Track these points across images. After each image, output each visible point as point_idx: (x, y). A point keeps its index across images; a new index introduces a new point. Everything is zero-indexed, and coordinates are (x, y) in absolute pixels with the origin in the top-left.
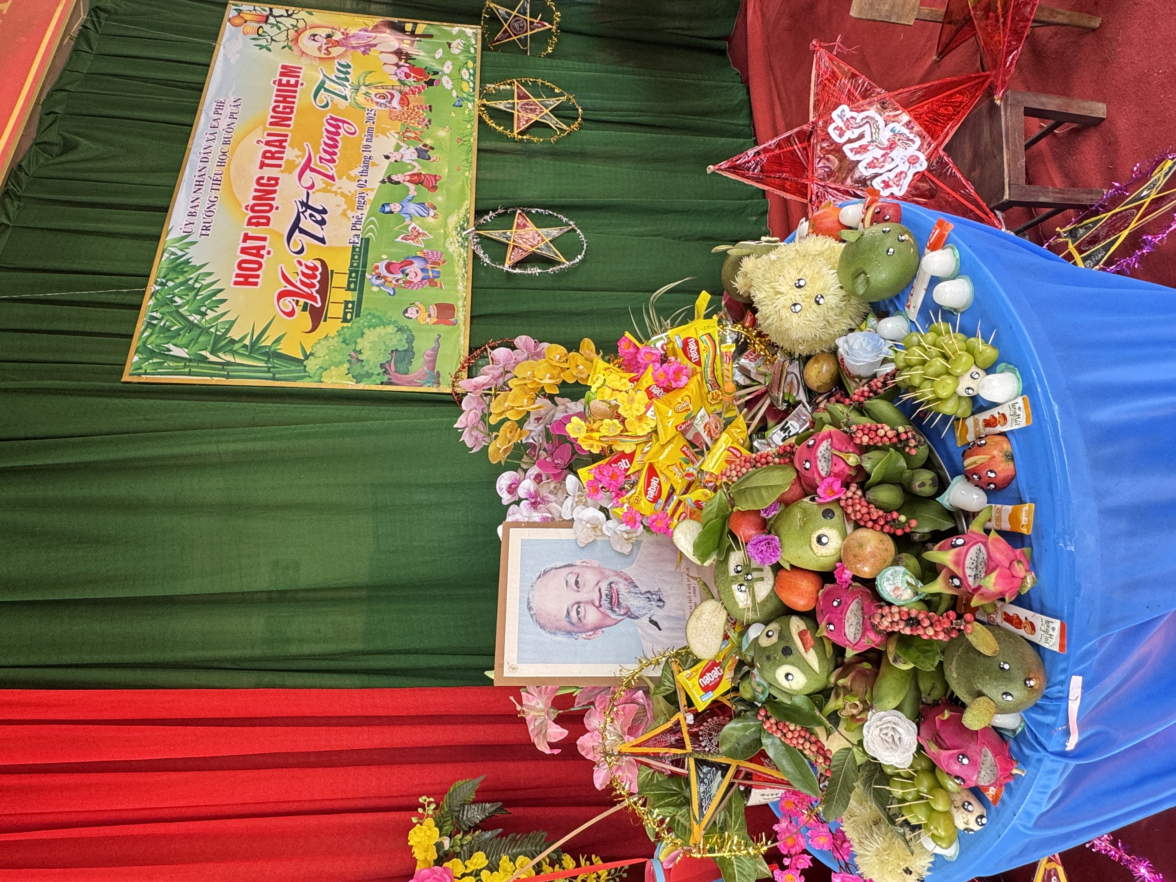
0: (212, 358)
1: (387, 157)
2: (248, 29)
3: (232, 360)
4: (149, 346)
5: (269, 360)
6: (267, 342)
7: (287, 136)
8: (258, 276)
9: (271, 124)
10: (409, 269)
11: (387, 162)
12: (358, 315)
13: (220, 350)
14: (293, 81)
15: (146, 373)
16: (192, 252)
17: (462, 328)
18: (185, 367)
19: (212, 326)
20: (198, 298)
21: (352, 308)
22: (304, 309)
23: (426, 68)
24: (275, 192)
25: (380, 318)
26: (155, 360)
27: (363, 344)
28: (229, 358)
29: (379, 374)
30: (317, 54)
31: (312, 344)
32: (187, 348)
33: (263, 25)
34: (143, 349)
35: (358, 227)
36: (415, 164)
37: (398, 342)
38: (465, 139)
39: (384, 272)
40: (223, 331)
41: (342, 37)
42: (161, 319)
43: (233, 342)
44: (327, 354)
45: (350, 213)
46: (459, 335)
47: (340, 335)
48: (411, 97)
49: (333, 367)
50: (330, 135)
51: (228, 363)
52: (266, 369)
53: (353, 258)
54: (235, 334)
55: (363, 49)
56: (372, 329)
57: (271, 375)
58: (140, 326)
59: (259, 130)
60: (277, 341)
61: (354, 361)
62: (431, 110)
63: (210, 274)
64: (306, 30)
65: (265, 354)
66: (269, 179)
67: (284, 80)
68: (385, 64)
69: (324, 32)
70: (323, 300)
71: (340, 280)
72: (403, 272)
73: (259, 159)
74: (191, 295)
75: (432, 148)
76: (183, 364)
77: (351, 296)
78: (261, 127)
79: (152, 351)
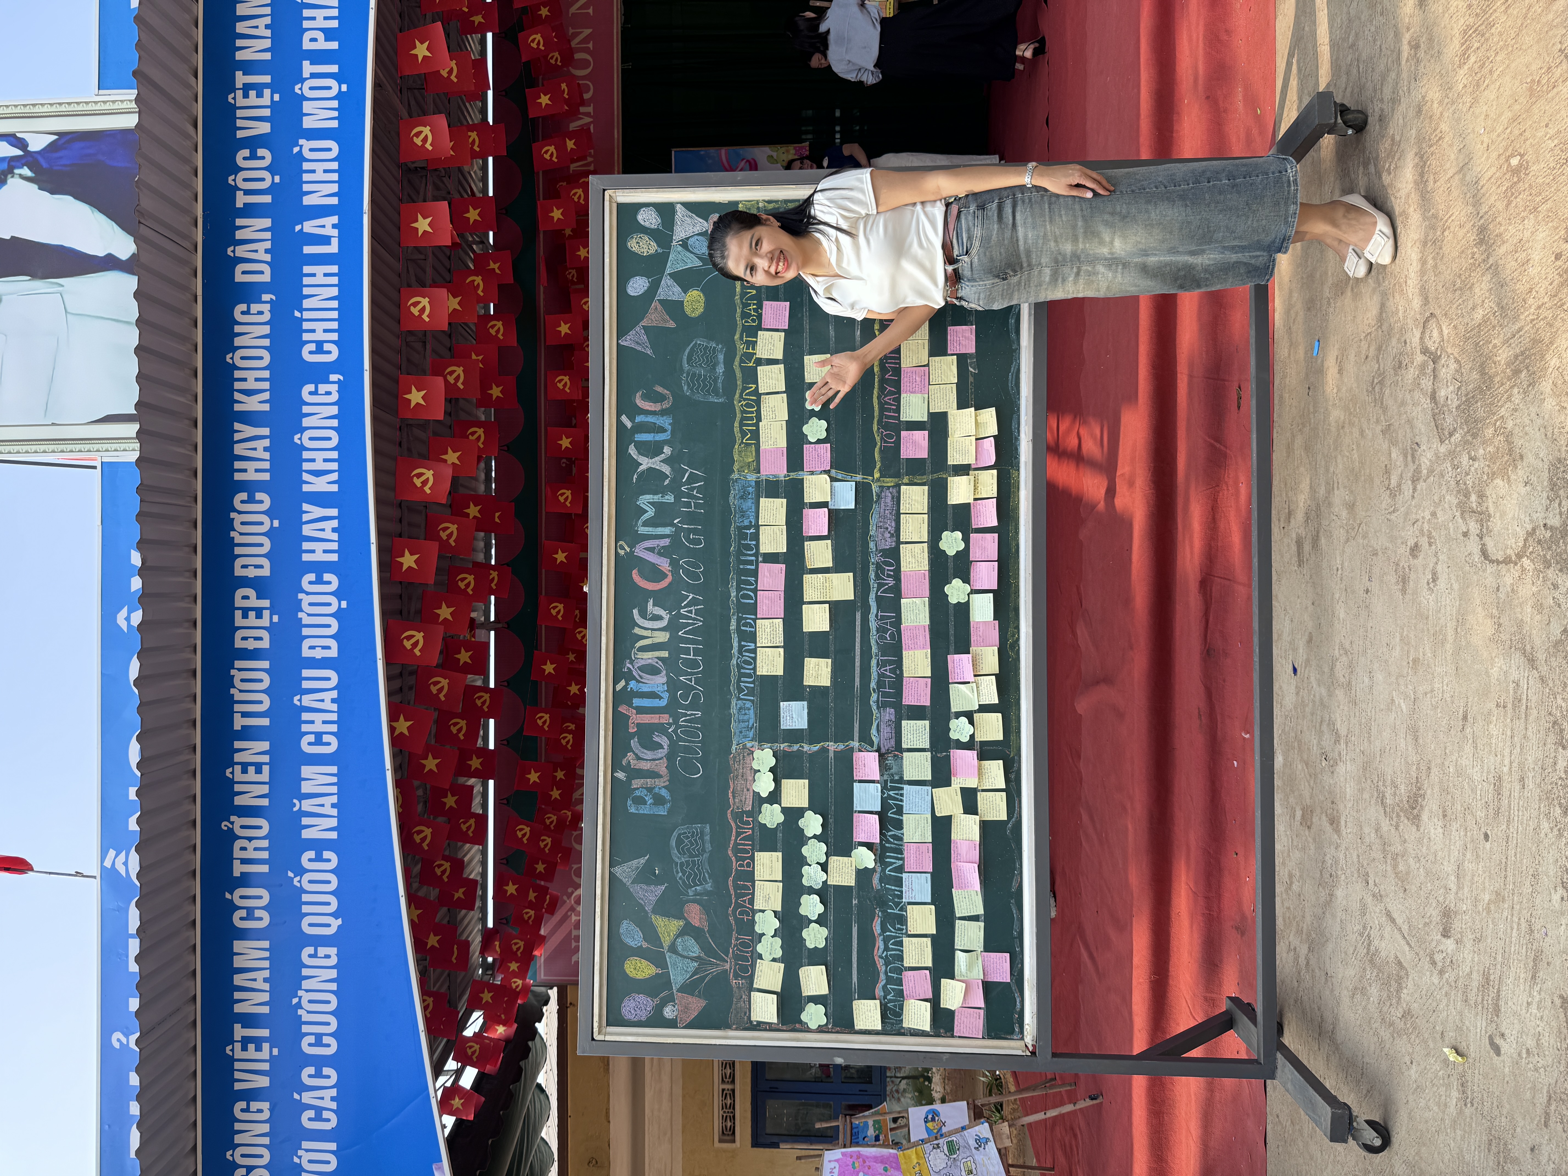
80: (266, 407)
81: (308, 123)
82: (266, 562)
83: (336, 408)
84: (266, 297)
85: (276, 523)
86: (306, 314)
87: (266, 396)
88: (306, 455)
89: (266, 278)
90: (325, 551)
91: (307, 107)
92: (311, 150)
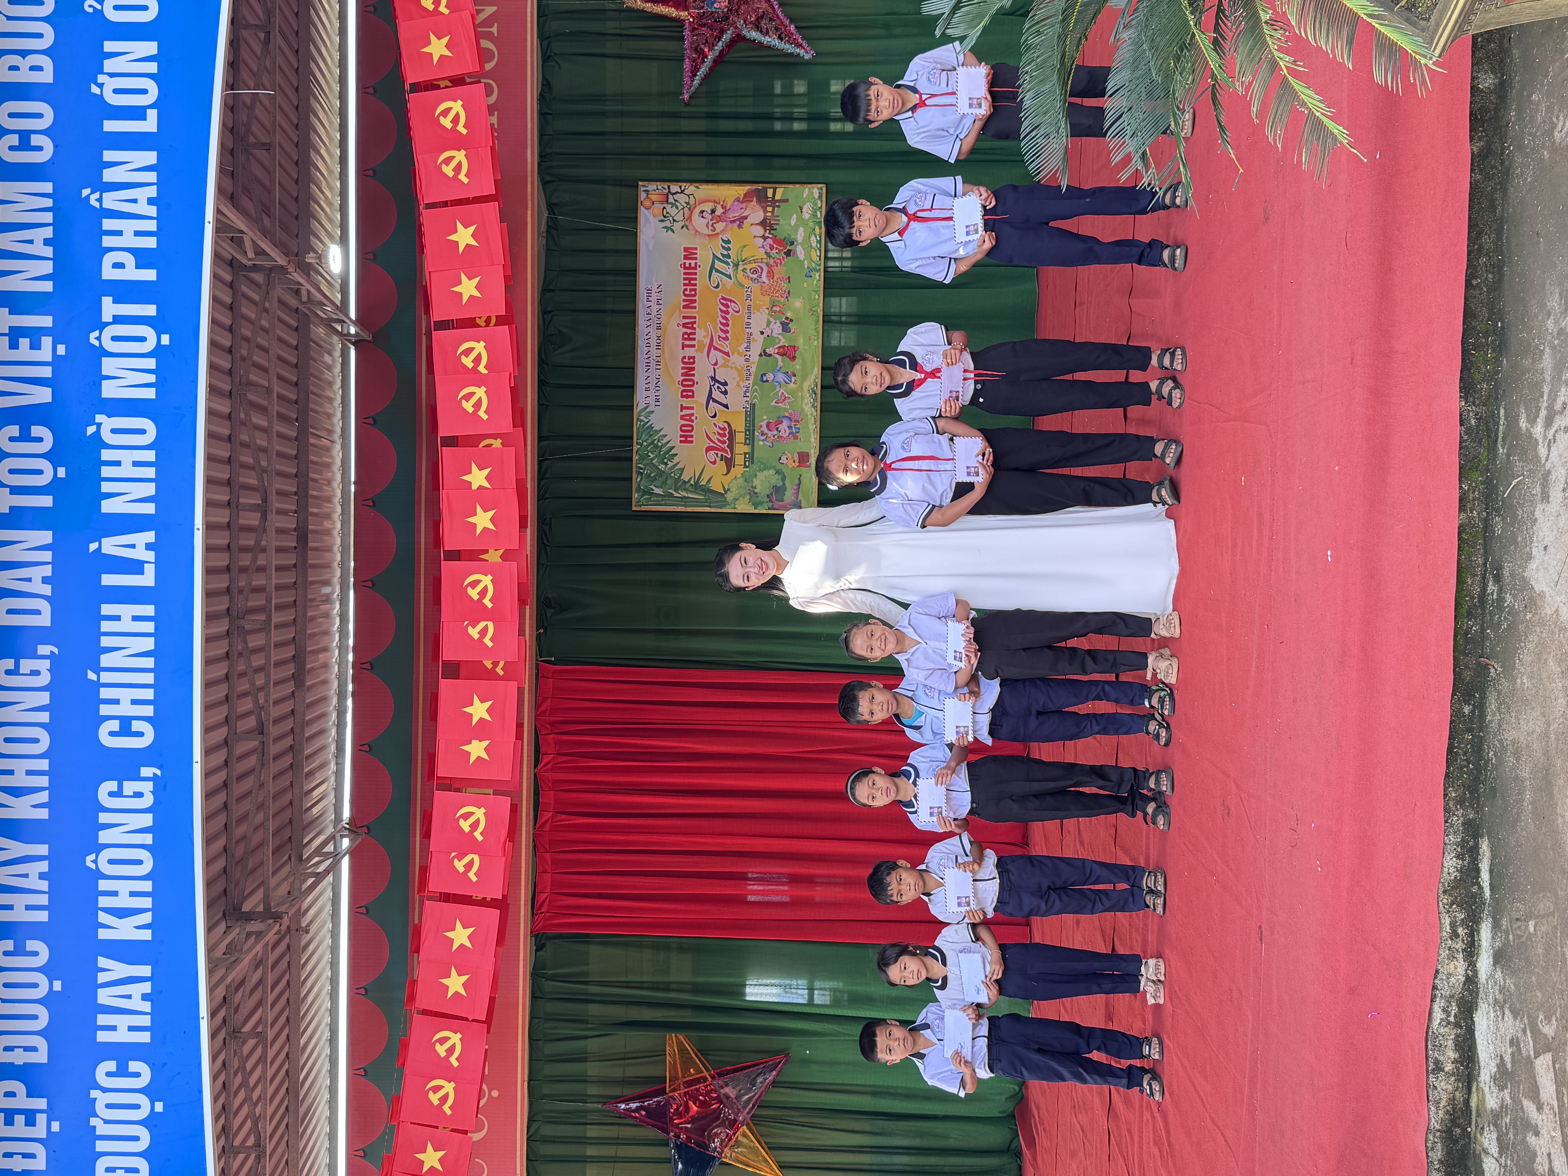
0: (676, 494)
1: (762, 333)
2: (656, 211)
4: (642, 487)
5: (705, 494)
6: (704, 483)
7: (695, 317)
8: (692, 436)
9: (685, 307)
10: (781, 427)
11: (763, 336)
12: (752, 463)
13: (678, 489)
14: (693, 262)
15: (643, 505)
16: (652, 419)
18: (663, 500)
19: (672, 473)
20: (662, 453)
21: (749, 458)
22: (721, 460)
23: (785, 238)
24: (693, 369)
25: (765, 464)
26: (646, 497)
27: (757, 482)
28: (685, 494)
29: (767, 502)
30: (706, 232)
31: (728, 483)
32: (662, 488)
33: (665, 205)
34: (638, 490)
35: (748, 394)
36: (781, 337)
37: (776, 480)
38: (814, 309)
39: (766, 430)
40: (678, 475)
41: (723, 211)
42: (644, 469)
43: (685, 482)
44: (737, 489)
45: (742, 384)
47: (743, 476)
48: (775, 269)
49: (741, 499)
50: (723, 315)
51: (685, 497)
52: (705, 500)
53: (746, 420)
54: (685, 477)
55: (738, 222)
56: (761, 472)
57: (707, 504)
58: (634, 475)
59: (677, 313)
60: (709, 481)
61: (752, 493)
62: (789, 282)
63: (665, 436)
64: (696, 207)
65: (703, 490)
66: (690, 358)
67: (687, 262)
68: (755, 237)
69: (708, 207)
70: (732, 453)
71: (740, 437)
72: (777, 429)
73: (681, 341)
74: (658, 450)
75: (791, 320)
76: (661, 499)
77: (747, 449)
78: (678, 311)
79: (644, 490)
80: (43, 814)
81: (109, 390)
82: (41, 1043)
83: (150, 816)
84: (44, 650)
85: (57, 986)
86: (105, 677)
87: (43, 797)
88: (103, 885)
89: (45, 620)
90: (131, 1029)
91: (108, 366)
92: (114, 431)
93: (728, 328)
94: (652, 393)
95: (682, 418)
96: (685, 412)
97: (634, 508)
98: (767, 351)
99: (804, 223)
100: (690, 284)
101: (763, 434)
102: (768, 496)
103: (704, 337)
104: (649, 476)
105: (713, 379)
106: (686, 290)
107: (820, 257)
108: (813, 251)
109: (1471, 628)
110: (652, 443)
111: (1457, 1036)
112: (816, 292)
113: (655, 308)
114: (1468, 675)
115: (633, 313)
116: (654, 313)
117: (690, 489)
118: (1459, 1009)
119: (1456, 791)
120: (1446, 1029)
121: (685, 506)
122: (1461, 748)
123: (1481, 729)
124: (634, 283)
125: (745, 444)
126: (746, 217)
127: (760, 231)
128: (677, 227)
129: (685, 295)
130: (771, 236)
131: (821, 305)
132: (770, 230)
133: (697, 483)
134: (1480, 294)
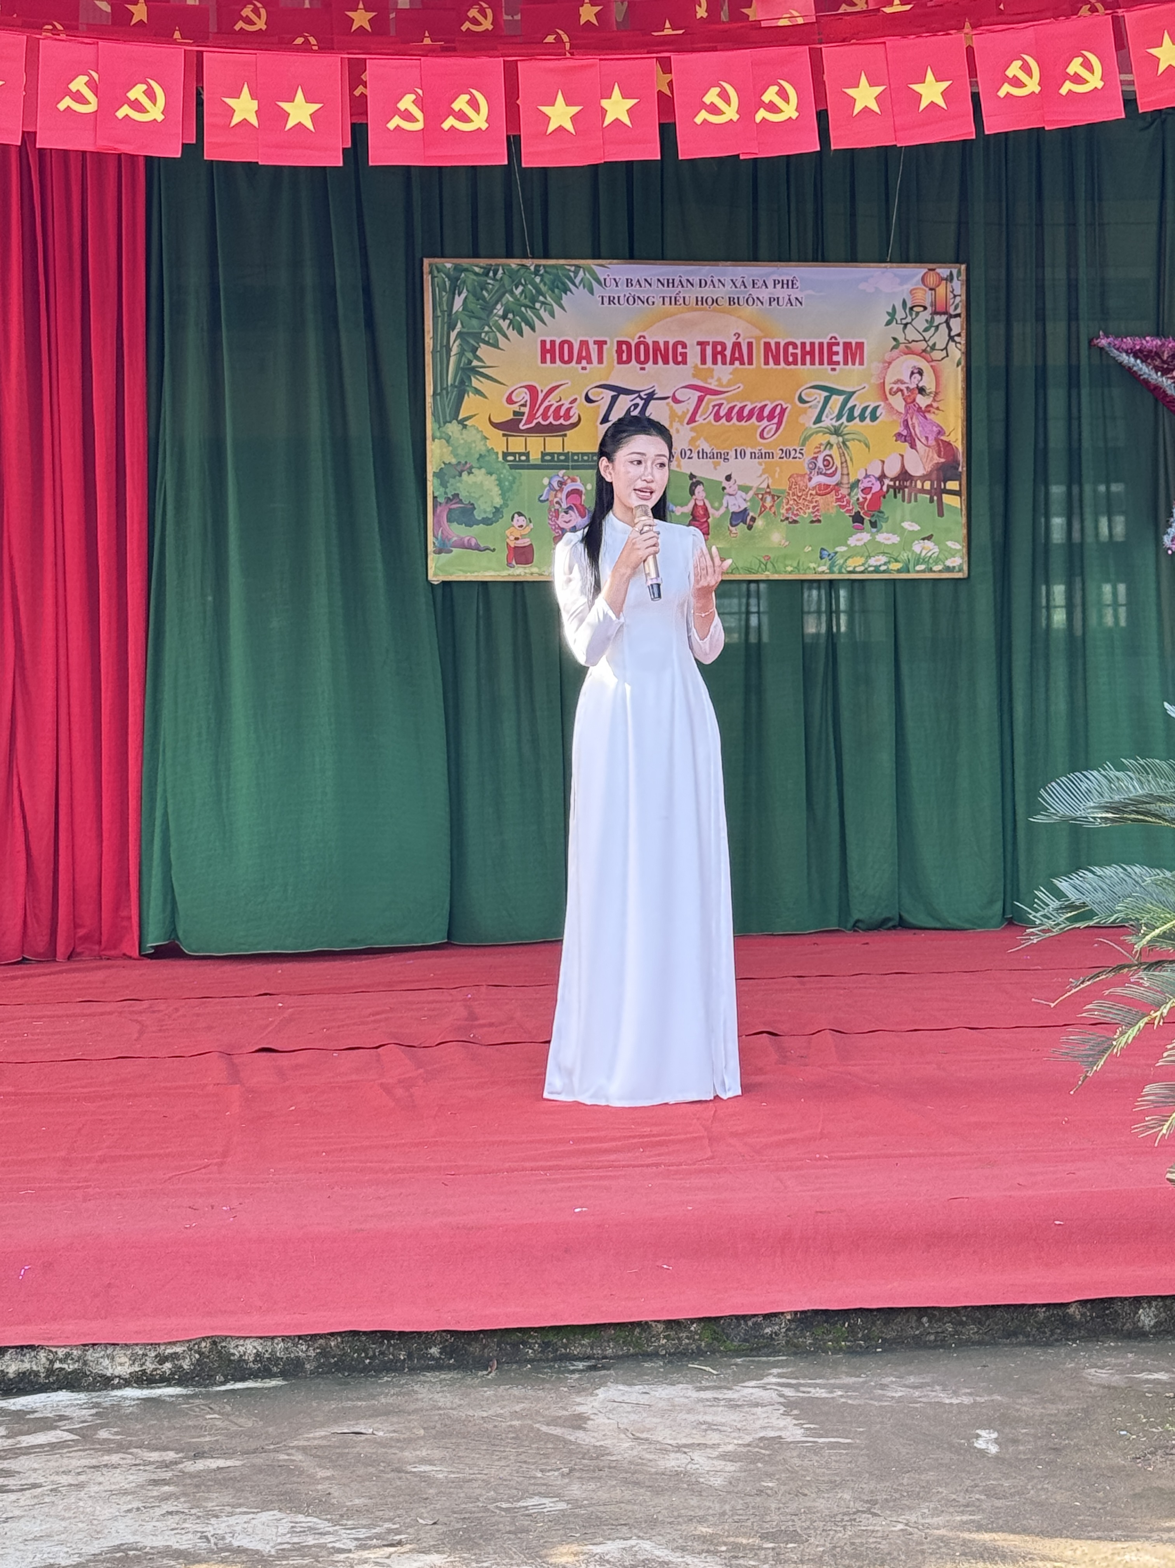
0: (453, 335)
1: (728, 478)
2: (919, 294)
3: (452, 353)
4: (463, 275)
5: (456, 387)
6: (475, 383)
7: (750, 362)
8: (553, 361)
9: (767, 345)
10: (574, 513)
11: (723, 479)
12: (512, 467)
13: (463, 339)
14: (839, 358)
15: (433, 278)
16: (580, 293)
17: (505, 573)
18: (442, 311)
19: (490, 328)
20: (523, 309)
21: (520, 461)
22: (515, 413)
23: (882, 512)
24: (666, 362)
25: (510, 488)
26: (448, 284)
27: (479, 475)
28: (455, 350)
29: (446, 493)
30: (890, 379)
31: (477, 425)
32: (463, 310)
33: (930, 310)
34: (458, 269)
36: (723, 510)
37: (483, 509)
38: (768, 565)
39: (567, 489)
40: (487, 339)
41: (923, 406)
42: (494, 279)
43: (474, 350)
44: (466, 441)
46: (495, 570)
47: (488, 451)
49: (450, 448)
50: (756, 411)
51: (449, 350)
52: (445, 386)
53: (583, 454)
54: (483, 351)
55: (905, 433)
56: (497, 482)
57: (439, 391)
58: (483, 262)
59: (757, 333)
60: (478, 392)
61: (459, 468)
62: (812, 522)
63: (552, 315)
64: (928, 362)
65: (462, 382)
66: (684, 355)
67: (839, 349)
68: (883, 462)
69: (928, 381)
70: (526, 431)
71: (554, 444)
72: (570, 508)
73: (711, 341)
74: (527, 302)
75: (750, 527)
76: (445, 308)
77: (535, 457)
78: (761, 333)
79: (458, 279)
93: (734, 420)
94: (623, 291)
95: (584, 344)
96: (594, 349)
97: (426, 261)
98: (699, 488)
99: (906, 544)
100: (804, 353)
101: (562, 484)
102: (456, 495)
103: (719, 380)
104: (483, 287)
105: (651, 397)
106: (795, 346)
107: (853, 572)
108: (863, 560)
109: (530, 1348)
110: (540, 292)
111: (37, 1374)
112: (797, 568)
113: (764, 294)
114: (475, 1349)
115: (754, 257)
116: (755, 293)
117: (464, 360)
118: (70, 1373)
119: (337, 1346)
120: (44, 1360)
121: (434, 352)
122: (388, 1348)
123: (413, 1370)
124: (802, 258)
125: (544, 454)
126: (913, 446)
127: (893, 470)
128: (896, 330)
129: (787, 345)
130: (885, 488)
131: (776, 577)
132: (894, 488)
133: (474, 371)
134: (912, 1327)
